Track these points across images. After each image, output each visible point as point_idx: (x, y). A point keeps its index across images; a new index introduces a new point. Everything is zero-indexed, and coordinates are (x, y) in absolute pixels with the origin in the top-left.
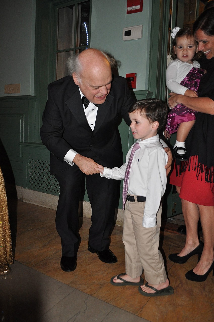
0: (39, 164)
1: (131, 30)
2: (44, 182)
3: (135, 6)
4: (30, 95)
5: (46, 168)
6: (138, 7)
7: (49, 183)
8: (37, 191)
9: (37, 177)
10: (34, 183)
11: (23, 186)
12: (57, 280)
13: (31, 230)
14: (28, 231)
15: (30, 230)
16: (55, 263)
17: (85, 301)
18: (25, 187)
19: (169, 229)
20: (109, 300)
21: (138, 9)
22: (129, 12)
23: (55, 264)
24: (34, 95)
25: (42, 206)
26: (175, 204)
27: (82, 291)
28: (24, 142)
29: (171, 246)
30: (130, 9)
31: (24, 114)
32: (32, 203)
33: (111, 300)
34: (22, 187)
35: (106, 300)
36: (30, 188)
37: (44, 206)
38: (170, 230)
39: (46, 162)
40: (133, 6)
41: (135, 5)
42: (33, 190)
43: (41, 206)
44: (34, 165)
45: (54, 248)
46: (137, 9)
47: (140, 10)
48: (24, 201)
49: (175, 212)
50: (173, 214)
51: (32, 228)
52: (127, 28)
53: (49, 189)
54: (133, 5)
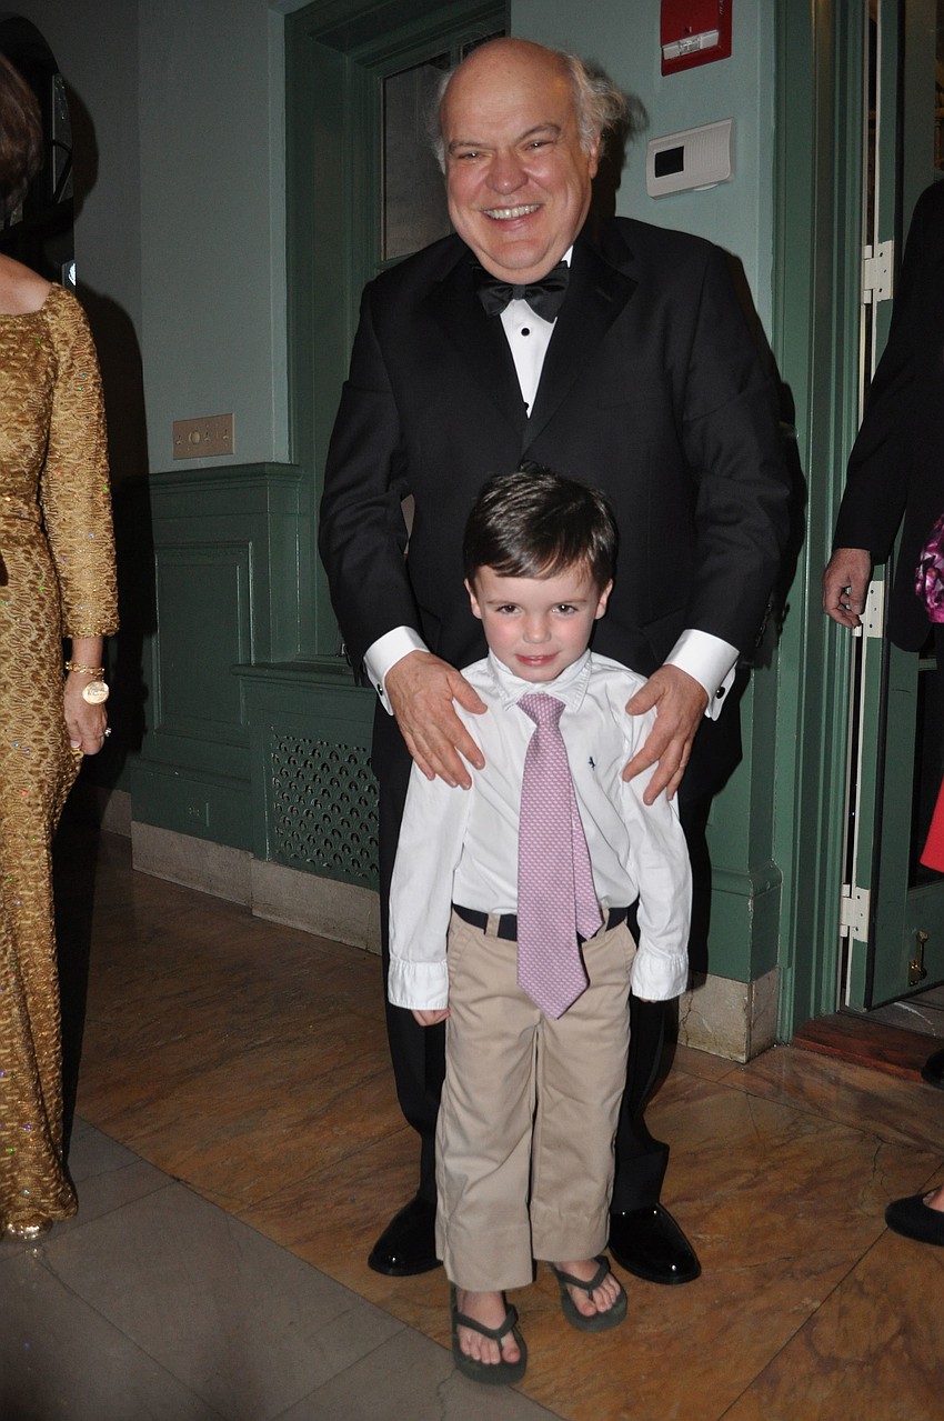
0: (313, 755)
1: (682, 148)
2: (336, 833)
3: (694, 37)
4: (274, 460)
5: (341, 773)
6: (708, 39)
7: (355, 839)
8: (308, 871)
9: (308, 813)
10: (295, 837)
11: (252, 852)
12: (335, 1281)
13: (267, 1044)
14: (253, 1048)
15: (260, 1045)
16: (339, 1203)
17: (438, 1388)
18: (260, 856)
19: (886, 1061)
20: (549, 1390)
21: (711, 48)
22: (670, 67)
23: (340, 1207)
24: (290, 459)
25: (331, 937)
26: (923, 936)
27: (437, 1339)
28: (253, 662)
29: (884, 1145)
30: (673, 50)
31: (250, 544)
32: (290, 923)
33: (557, 1390)
34: (251, 855)
35: (536, 1389)
36: (282, 860)
37: (335, 938)
38: (889, 1062)
39: (340, 746)
40: (687, 34)
41: (697, 31)
42: (291, 867)
43: (325, 935)
44: (294, 762)
45: (349, 1133)
46: (705, 50)
47: (722, 51)
48: (256, 913)
49: (924, 974)
50: (913, 982)
51: (268, 1039)
52: (664, 140)
53: (356, 865)
54: (687, 30)
